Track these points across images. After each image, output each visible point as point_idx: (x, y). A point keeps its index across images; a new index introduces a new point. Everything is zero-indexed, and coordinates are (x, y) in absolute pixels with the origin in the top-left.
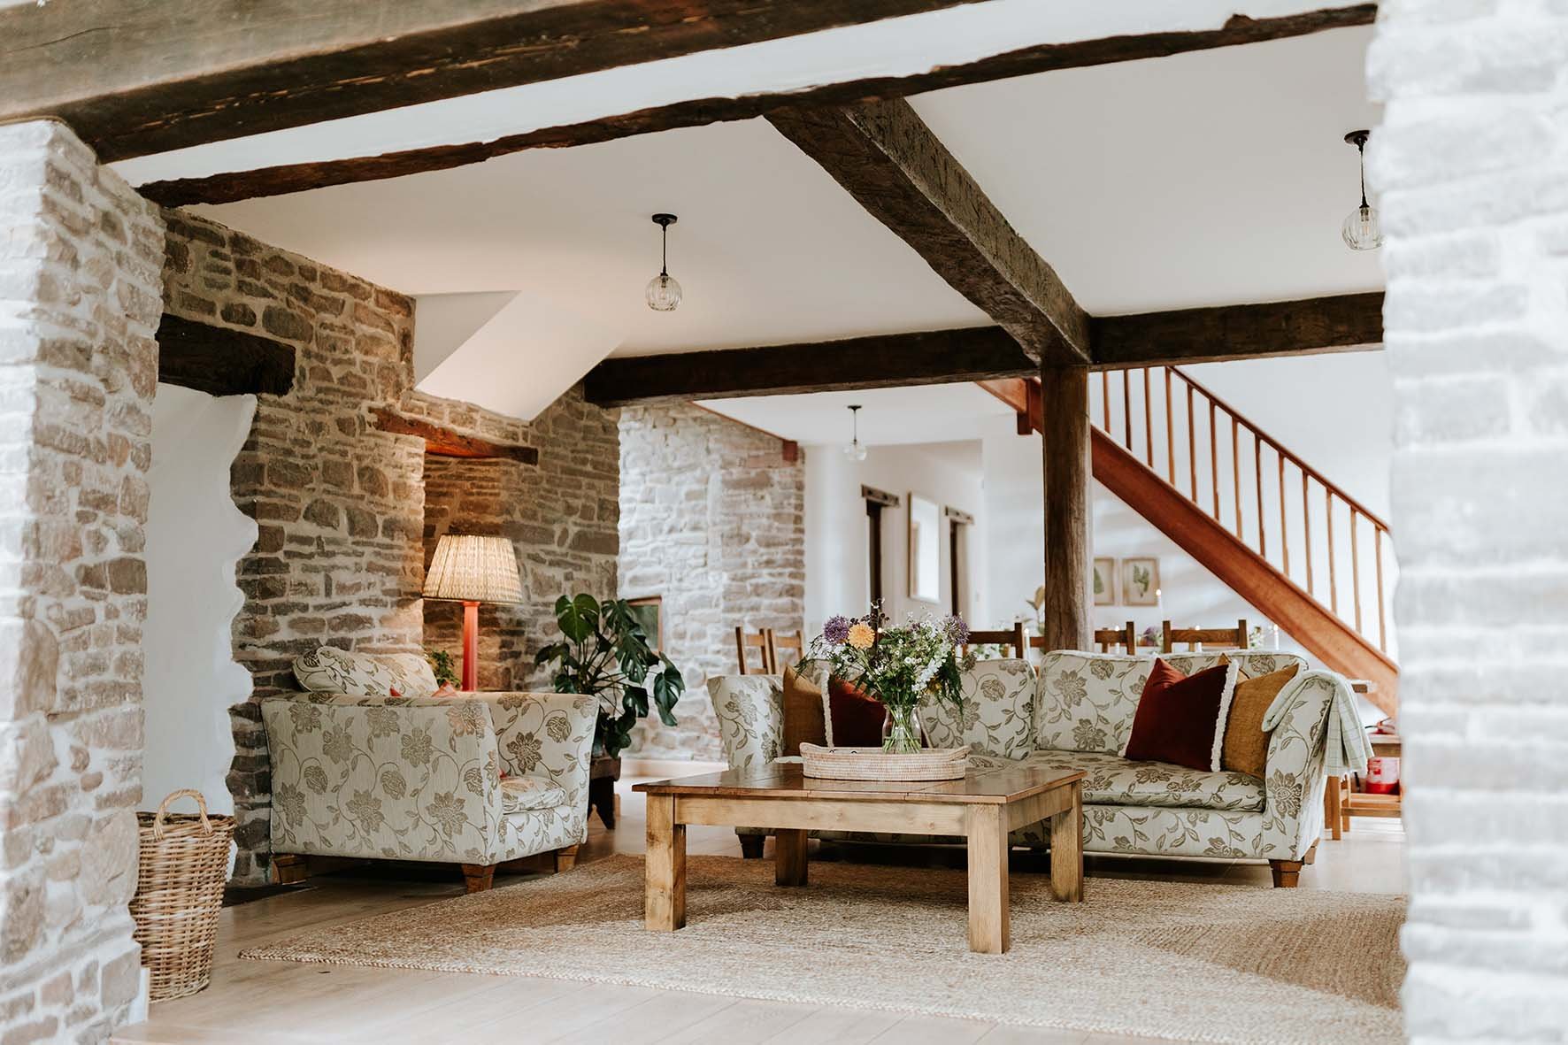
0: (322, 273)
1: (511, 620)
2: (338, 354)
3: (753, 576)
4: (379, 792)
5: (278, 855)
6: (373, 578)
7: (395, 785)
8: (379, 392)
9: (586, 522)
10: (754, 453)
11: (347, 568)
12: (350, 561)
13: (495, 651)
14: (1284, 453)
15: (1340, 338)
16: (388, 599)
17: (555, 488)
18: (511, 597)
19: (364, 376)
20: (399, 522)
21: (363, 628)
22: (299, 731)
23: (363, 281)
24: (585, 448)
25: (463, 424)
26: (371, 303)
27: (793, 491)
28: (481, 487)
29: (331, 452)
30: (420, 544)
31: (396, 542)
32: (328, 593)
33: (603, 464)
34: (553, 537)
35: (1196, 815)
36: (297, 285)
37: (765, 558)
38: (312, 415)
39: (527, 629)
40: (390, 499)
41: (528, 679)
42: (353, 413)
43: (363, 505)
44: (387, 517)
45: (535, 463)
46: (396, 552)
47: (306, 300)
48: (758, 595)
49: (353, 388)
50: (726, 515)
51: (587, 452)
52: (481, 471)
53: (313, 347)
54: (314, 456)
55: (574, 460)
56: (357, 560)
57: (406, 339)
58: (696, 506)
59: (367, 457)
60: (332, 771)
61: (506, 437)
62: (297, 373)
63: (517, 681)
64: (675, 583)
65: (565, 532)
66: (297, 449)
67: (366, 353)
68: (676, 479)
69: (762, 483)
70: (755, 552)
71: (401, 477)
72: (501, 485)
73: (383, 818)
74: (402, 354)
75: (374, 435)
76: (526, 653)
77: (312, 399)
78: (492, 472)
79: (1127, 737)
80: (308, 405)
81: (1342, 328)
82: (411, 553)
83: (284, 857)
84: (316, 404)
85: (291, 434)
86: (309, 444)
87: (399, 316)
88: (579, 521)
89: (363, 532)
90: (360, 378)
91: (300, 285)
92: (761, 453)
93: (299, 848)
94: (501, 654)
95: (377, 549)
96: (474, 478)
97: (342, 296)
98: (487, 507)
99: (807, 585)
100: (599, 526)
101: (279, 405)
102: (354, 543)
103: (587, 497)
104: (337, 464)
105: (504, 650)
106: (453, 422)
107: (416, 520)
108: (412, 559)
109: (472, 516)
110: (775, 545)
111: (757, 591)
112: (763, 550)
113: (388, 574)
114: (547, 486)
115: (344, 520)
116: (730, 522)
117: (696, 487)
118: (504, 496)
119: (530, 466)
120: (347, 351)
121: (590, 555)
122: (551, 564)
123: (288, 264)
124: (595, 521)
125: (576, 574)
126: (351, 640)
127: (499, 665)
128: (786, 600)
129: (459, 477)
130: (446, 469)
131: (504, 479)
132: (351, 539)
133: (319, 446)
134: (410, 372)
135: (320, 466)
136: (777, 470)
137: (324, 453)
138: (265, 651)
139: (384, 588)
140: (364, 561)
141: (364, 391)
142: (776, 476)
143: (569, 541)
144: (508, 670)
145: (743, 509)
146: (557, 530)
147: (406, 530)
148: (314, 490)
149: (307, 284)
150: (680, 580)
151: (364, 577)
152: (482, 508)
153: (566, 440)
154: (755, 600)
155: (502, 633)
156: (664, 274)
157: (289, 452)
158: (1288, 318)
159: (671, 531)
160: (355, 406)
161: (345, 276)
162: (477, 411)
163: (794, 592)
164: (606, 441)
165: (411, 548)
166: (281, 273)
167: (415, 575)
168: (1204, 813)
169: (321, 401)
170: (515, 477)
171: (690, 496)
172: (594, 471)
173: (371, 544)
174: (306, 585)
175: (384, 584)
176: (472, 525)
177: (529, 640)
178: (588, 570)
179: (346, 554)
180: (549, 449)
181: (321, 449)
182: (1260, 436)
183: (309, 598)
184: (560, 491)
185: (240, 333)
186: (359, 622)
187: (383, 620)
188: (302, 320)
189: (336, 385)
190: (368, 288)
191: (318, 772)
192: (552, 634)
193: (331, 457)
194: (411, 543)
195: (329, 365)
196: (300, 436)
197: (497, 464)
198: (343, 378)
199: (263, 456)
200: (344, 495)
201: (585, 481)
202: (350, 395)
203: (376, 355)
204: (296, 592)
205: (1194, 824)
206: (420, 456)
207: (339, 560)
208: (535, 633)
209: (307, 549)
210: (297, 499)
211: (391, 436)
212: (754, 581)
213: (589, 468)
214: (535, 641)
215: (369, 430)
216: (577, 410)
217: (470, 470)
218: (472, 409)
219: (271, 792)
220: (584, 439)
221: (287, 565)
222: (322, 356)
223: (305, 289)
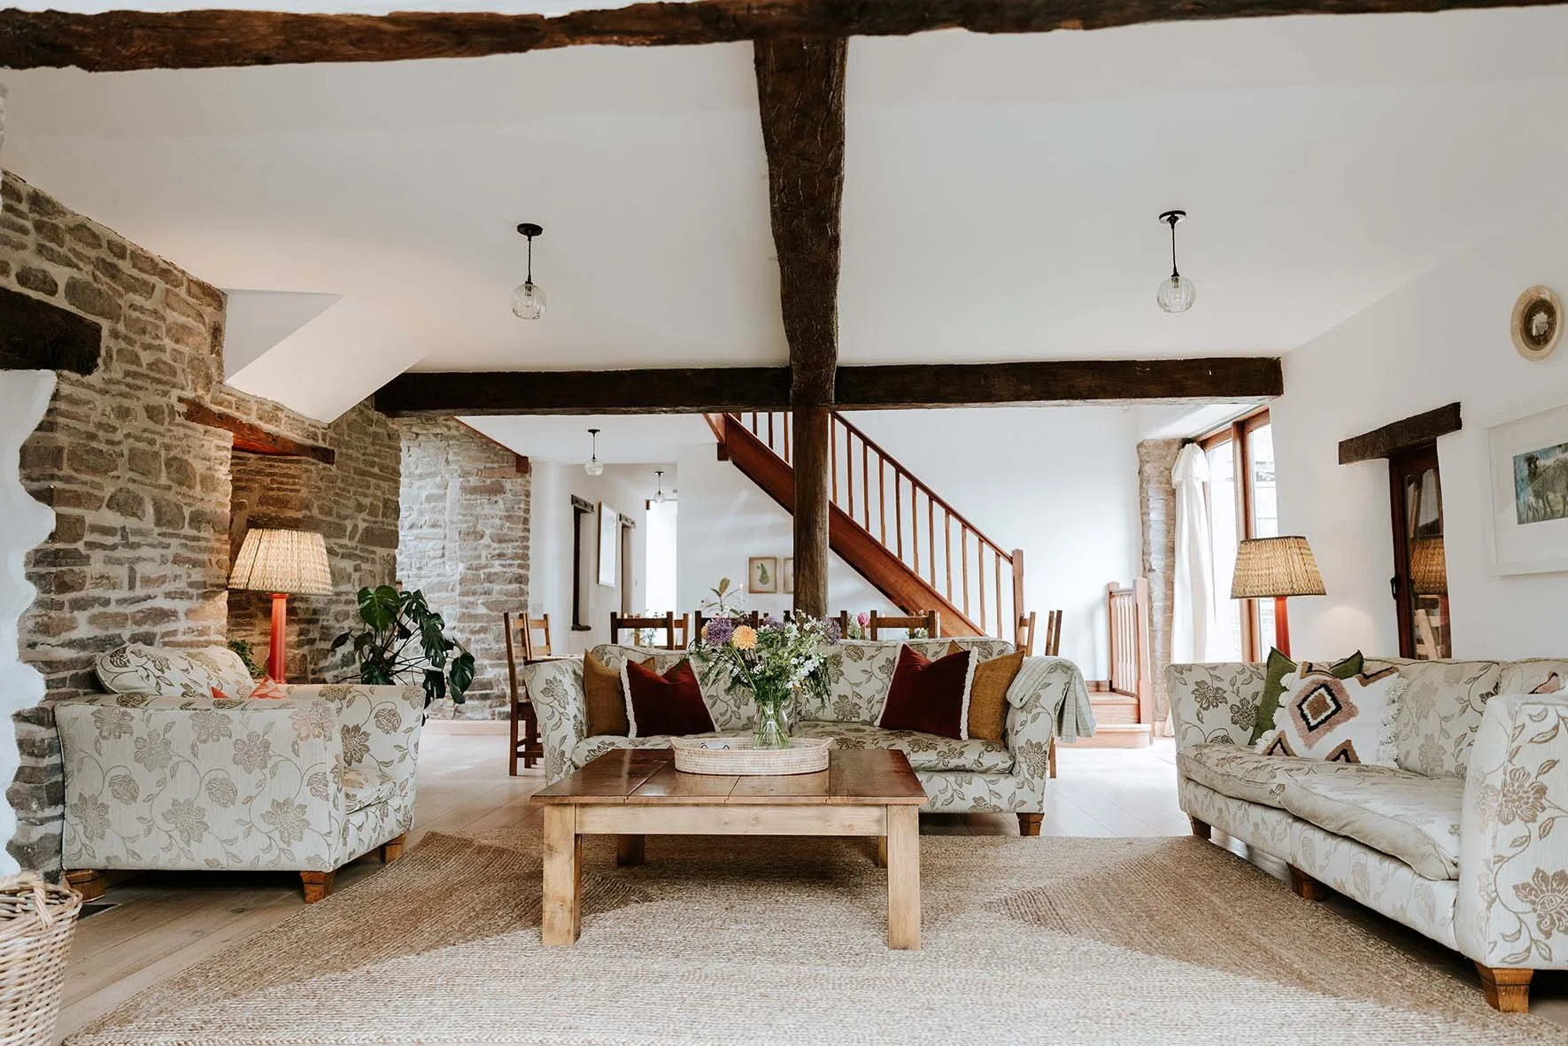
0: (131, 251)
1: (307, 609)
2: (147, 339)
3: (486, 566)
4: (203, 800)
5: (70, 871)
6: (178, 570)
7: (224, 792)
8: (190, 383)
9: (373, 519)
10: (489, 465)
11: (152, 560)
12: (156, 553)
13: (293, 638)
14: (916, 483)
15: (1024, 395)
16: (193, 591)
17: (348, 487)
18: (325, 589)
19: (175, 364)
20: (206, 514)
21: (168, 621)
22: (104, 738)
23: (175, 268)
24: (373, 452)
25: (269, 422)
26: (182, 291)
27: (523, 497)
28: (282, 483)
29: (138, 439)
30: (226, 537)
31: (201, 534)
32: (132, 586)
33: (387, 468)
34: (345, 531)
35: (962, 778)
36: (104, 260)
37: (497, 552)
38: (119, 399)
39: (322, 617)
40: (198, 491)
41: (323, 664)
42: (163, 401)
43: (170, 496)
44: (193, 509)
45: (332, 463)
46: (203, 544)
47: (113, 277)
48: (490, 582)
49: (161, 375)
50: (464, 515)
51: (375, 456)
52: (281, 467)
53: (121, 327)
54: (119, 443)
55: (365, 462)
56: (164, 551)
57: (217, 332)
58: (434, 507)
59: (176, 447)
60: (146, 780)
61: (308, 437)
62: (103, 352)
63: (312, 667)
64: (414, 571)
65: (355, 527)
66: (101, 433)
67: (177, 341)
68: (417, 484)
69: (497, 490)
70: (488, 546)
71: (209, 469)
72: (301, 482)
73: (207, 827)
74: (213, 347)
75: (184, 426)
76: (320, 640)
77: (118, 382)
78: (293, 469)
79: (880, 709)
80: (114, 388)
81: (1027, 388)
82: (217, 545)
83: (79, 873)
84: (124, 389)
85: (95, 417)
86: (115, 429)
87: (210, 309)
88: (367, 517)
89: (170, 523)
90: (170, 366)
91: (108, 260)
92: (496, 465)
93: (100, 863)
94: (299, 641)
95: (184, 541)
96: (274, 474)
97: (153, 279)
98: (288, 502)
99: (531, 574)
100: (383, 522)
101: (82, 385)
102: (159, 535)
103: (374, 496)
104: (144, 452)
105: (302, 637)
106: (260, 419)
107: (223, 512)
108: (218, 551)
109: (272, 511)
110: (505, 541)
111: (490, 578)
112: (495, 545)
113: (194, 567)
114: (342, 485)
115: (150, 510)
116: (466, 521)
117: (435, 491)
118: (304, 493)
119: (328, 466)
120: (157, 337)
121: (375, 549)
122: (343, 556)
123: (95, 236)
124: (380, 519)
125: (364, 566)
126: (154, 635)
127: (297, 652)
128: (515, 586)
129: (259, 472)
130: (245, 464)
131: (304, 476)
132: (157, 530)
133: (125, 432)
134: (220, 366)
135: (126, 453)
136: (509, 480)
137: (131, 440)
138: (60, 650)
139: (189, 580)
140: (170, 553)
141: (174, 380)
142: (508, 485)
143: (358, 536)
144: (304, 656)
145: (478, 511)
146: (349, 524)
147: (212, 522)
148: (119, 477)
149: (115, 260)
150: (420, 568)
151: (170, 569)
152: (283, 503)
153: (357, 444)
154: (487, 585)
155: (299, 621)
156: (529, 282)
157: (93, 437)
158: (986, 377)
159: (411, 527)
160: (165, 394)
161: (157, 259)
162: (282, 410)
163: (521, 580)
164: (390, 447)
165: (218, 540)
166: (88, 244)
167: (220, 568)
168: (969, 776)
169: (128, 385)
170: (314, 475)
171: (429, 498)
172: (381, 473)
173: (178, 536)
174: (108, 578)
175: (189, 577)
176: (271, 518)
177: (322, 627)
178: (374, 561)
179: (152, 546)
180: (344, 451)
181: (128, 436)
182: (900, 469)
183: (110, 591)
184: (352, 489)
185: (39, 302)
186: (164, 615)
187: (189, 613)
188: (109, 298)
189: (144, 370)
190: (180, 275)
191: (128, 781)
192: (343, 621)
193: (138, 444)
194: (218, 536)
195: (138, 349)
196: (105, 420)
197: (299, 462)
198: (153, 364)
199: (62, 439)
200: (151, 485)
201: (373, 481)
202: (160, 382)
203: (187, 345)
204: (97, 585)
205: (961, 786)
206: (228, 449)
207: (144, 552)
208: (328, 621)
209: (109, 540)
210: (99, 487)
211: (201, 427)
212: (487, 571)
213: (376, 470)
214: (328, 628)
215: (179, 420)
216: (367, 416)
217: (271, 466)
218: (277, 408)
219: (64, 803)
220: (373, 444)
221: (88, 557)
222: (130, 339)
223: (114, 266)
